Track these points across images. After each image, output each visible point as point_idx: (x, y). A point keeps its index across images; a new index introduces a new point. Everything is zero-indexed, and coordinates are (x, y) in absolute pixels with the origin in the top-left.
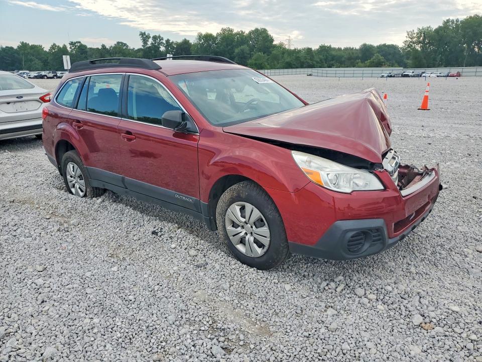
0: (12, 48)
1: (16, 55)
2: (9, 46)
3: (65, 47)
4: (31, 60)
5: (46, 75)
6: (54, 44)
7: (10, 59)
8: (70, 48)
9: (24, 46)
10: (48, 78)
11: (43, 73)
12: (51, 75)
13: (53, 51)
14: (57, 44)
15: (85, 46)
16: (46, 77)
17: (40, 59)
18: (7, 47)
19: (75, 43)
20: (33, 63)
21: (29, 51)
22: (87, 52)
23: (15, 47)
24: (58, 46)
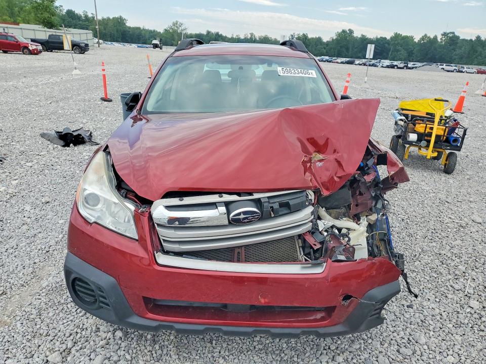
0: (385, 38)
1: (386, 45)
2: (384, 36)
3: (435, 37)
4: (398, 51)
5: (397, 66)
6: (426, 35)
7: (380, 49)
8: (441, 39)
9: (397, 36)
10: (398, 68)
11: (395, 63)
12: (402, 65)
13: (422, 42)
14: (428, 35)
15: (458, 37)
16: (396, 67)
17: (406, 50)
18: (381, 38)
19: (448, 34)
20: (399, 53)
21: (399, 41)
22: (457, 43)
23: (388, 38)
24: (429, 37)
